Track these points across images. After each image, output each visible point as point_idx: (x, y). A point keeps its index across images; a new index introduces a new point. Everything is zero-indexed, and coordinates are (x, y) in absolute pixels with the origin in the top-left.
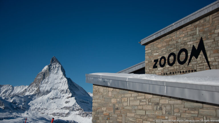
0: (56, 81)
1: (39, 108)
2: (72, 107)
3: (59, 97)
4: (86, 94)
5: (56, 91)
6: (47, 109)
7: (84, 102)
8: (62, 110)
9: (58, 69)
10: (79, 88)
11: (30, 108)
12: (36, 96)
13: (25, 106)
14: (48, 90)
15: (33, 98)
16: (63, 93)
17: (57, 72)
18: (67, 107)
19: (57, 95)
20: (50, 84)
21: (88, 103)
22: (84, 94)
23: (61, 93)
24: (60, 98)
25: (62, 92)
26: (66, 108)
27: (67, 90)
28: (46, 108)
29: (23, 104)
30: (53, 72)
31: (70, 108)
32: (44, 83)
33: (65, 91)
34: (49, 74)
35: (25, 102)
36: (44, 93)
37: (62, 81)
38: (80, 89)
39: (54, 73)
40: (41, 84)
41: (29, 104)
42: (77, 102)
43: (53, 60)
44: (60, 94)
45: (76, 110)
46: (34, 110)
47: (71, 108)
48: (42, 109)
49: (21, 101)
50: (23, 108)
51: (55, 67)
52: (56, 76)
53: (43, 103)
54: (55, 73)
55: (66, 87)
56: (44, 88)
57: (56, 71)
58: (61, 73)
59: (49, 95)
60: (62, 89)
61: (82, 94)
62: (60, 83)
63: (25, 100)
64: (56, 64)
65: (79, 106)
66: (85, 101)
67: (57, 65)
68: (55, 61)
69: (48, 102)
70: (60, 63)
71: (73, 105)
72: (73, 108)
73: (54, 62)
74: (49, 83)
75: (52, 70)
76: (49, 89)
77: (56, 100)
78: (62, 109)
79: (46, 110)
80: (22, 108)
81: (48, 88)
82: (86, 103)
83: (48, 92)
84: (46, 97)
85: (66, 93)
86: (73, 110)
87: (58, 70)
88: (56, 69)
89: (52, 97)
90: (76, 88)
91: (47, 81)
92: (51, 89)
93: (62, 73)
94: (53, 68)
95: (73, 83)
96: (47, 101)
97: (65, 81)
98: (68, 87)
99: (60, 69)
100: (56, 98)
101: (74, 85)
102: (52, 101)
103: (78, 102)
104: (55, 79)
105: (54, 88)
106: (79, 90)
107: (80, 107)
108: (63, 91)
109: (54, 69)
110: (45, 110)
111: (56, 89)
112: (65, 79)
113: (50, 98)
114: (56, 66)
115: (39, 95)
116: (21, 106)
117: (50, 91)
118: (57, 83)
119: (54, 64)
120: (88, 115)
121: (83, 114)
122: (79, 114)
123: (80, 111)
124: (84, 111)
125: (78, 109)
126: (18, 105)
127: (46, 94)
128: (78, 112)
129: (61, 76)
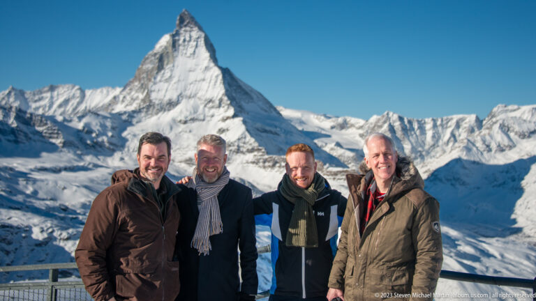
0: (192, 77)
2: (236, 144)
3: (202, 117)
4: (272, 110)
5: (192, 101)
7: (265, 131)
9: (197, 44)
10: (253, 95)
11: (127, 144)
12: (143, 114)
13: (114, 140)
14: (173, 100)
15: (134, 121)
16: (212, 107)
17: (194, 52)
19: (195, 112)
20: (176, 85)
21: (276, 134)
22: (266, 111)
23: (205, 106)
24: (204, 120)
25: (208, 106)
27: (221, 100)
29: (110, 134)
30: (185, 52)
31: (230, 146)
32: (160, 81)
33: (217, 102)
34: (174, 58)
35: (113, 129)
36: (162, 108)
37: (208, 74)
38: (255, 97)
39: (186, 54)
40: (155, 83)
41: (124, 134)
42: (247, 130)
43: (181, 21)
44: (204, 109)
45: (245, 150)
47: (234, 146)
49: (103, 126)
50: (111, 143)
51: (188, 39)
52: (191, 63)
54: (188, 55)
55: (218, 91)
56: (161, 95)
57: (190, 51)
58: (204, 54)
59: (175, 113)
60: (209, 96)
61: (262, 109)
62: (204, 80)
63: (115, 125)
64: (190, 31)
65: (252, 140)
66: (268, 128)
67: (195, 33)
68: (188, 23)
69: (173, 130)
70: (201, 29)
71: (239, 139)
72: (238, 146)
73: (185, 26)
74: (175, 80)
75: (181, 48)
76: (174, 98)
77: (195, 125)
80: (107, 145)
81: (173, 95)
82: (271, 132)
83: (172, 104)
84: (167, 117)
85: (220, 106)
86: (238, 151)
87: (197, 46)
88: (191, 43)
89: (182, 118)
90: (246, 93)
91: (169, 75)
92: (180, 96)
93: (208, 54)
94: (184, 41)
95: (237, 81)
96: (171, 128)
97: (217, 76)
98: (223, 91)
99: (202, 42)
100: (193, 120)
101: (240, 87)
102: (182, 127)
103: (252, 132)
104: (190, 71)
105: (188, 93)
106: (252, 98)
107: (256, 145)
108: (210, 101)
109: (186, 43)
111: (193, 97)
112: (216, 71)
113: (179, 119)
114: (190, 37)
115: (150, 112)
116: (105, 139)
117: (177, 103)
118: (196, 81)
119: (186, 31)
120: (278, 165)
121: (264, 162)
122: (253, 163)
123: (256, 153)
124: (268, 153)
125: (250, 147)
126: (98, 136)
127: (167, 109)
128: (250, 157)
129: (205, 63)
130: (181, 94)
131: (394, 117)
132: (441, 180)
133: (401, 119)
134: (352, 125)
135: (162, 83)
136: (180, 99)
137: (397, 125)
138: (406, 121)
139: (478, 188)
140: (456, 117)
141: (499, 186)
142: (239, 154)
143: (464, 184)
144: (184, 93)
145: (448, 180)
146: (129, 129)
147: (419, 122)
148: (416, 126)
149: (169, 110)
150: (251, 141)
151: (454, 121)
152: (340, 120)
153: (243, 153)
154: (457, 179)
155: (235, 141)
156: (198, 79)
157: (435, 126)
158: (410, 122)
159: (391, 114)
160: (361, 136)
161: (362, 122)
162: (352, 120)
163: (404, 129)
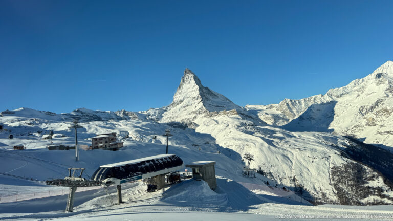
0: (189, 90)
2: (199, 111)
3: (191, 104)
5: (188, 99)
7: (218, 107)
8: (190, 115)
13: (158, 117)
15: (168, 109)
16: (195, 100)
19: (189, 103)
20: (183, 94)
22: (223, 101)
26: (193, 112)
27: (198, 97)
28: (176, 116)
29: (157, 115)
31: (197, 112)
34: (183, 85)
35: (159, 113)
36: (178, 104)
37: (194, 88)
38: (220, 96)
39: (187, 83)
40: (175, 95)
41: (163, 115)
42: (203, 105)
43: (186, 73)
44: (192, 101)
45: (202, 112)
46: (167, 119)
49: (155, 113)
51: (188, 78)
52: (188, 86)
53: (175, 112)
55: (197, 93)
56: (177, 99)
57: (189, 81)
58: (193, 82)
59: (182, 104)
60: (194, 96)
61: (221, 100)
62: (192, 91)
65: (205, 108)
67: (191, 75)
68: (188, 72)
70: (193, 74)
71: (200, 109)
75: (185, 81)
77: (187, 108)
81: (181, 98)
82: (221, 107)
83: (181, 101)
84: (179, 106)
85: (197, 99)
86: (199, 113)
87: (191, 80)
90: (215, 95)
91: (181, 91)
92: (184, 98)
96: (180, 110)
97: (197, 89)
98: (199, 93)
99: (193, 78)
100: (187, 105)
101: (212, 93)
102: (183, 109)
103: (206, 105)
104: (188, 89)
105: (187, 96)
106: (218, 97)
107: (206, 110)
108: (194, 98)
111: (189, 97)
112: (197, 87)
113: (183, 106)
115: (174, 106)
116: (155, 117)
117: (183, 101)
118: (190, 92)
119: (187, 75)
121: (208, 115)
122: (204, 117)
123: (205, 113)
124: (210, 112)
125: (204, 111)
126: (152, 116)
129: (193, 85)
131: (288, 100)
132: (304, 119)
133: (291, 101)
134: (274, 107)
135: (178, 95)
137: (290, 103)
138: (293, 101)
139: (320, 120)
140: (313, 97)
141: (329, 117)
143: (314, 119)
145: (307, 119)
146: (165, 113)
147: (299, 101)
148: (297, 102)
149: (180, 104)
151: (313, 98)
152: (269, 106)
154: (311, 118)
157: (305, 101)
158: (295, 101)
160: (277, 110)
161: (277, 105)
162: (274, 105)
163: (293, 104)
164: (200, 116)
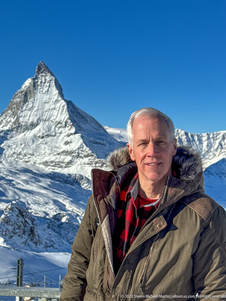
0: (47, 107)
1: (20, 152)
2: (77, 151)
3: (54, 134)
4: (101, 128)
5: (47, 123)
6: (33, 155)
7: (96, 143)
8: (59, 156)
9: (50, 84)
10: (87, 118)
11: (4, 152)
12: (14, 132)
14: (34, 122)
15: (9, 136)
16: (61, 127)
17: (48, 90)
18: (68, 151)
19: (49, 131)
20: (36, 113)
21: (104, 144)
22: (97, 129)
23: (56, 126)
24: (55, 136)
25: (58, 126)
26: (67, 153)
27: (66, 122)
28: (31, 152)
30: (41, 90)
31: (73, 153)
32: (26, 110)
33: (64, 124)
34: (34, 94)
36: (27, 128)
37: (58, 105)
38: (89, 120)
39: (42, 91)
40: (22, 111)
41: (2, 146)
42: (84, 142)
43: (39, 69)
44: (55, 129)
45: (83, 156)
46: (12, 156)
47: (75, 153)
48: (25, 155)
51: (43, 81)
52: (46, 98)
53: (26, 144)
54: (44, 92)
55: (65, 116)
56: (26, 119)
57: (46, 89)
58: (55, 92)
59: (35, 131)
60: (58, 120)
61: (94, 128)
62: (55, 109)
64: (45, 76)
65: (88, 149)
66: (98, 141)
67: (48, 78)
68: (44, 70)
69: (35, 142)
70: (52, 74)
71: (79, 148)
72: (78, 153)
73: (42, 73)
74: (35, 109)
75: (39, 87)
77: (49, 139)
78: (58, 154)
79: (32, 157)
81: (33, 119)
82: (100, 143)
83: (33, 125)
84: (30, 134)
85: (65, 126)
86: (78, 156)
87: (49, 86)
88: (46, 84)
89: (40, 134)
90: (83, 117)
91: (31, 105)
92: (39, 119)
93: (57, 92)
94: (41, 82)
95: (77, 110)
96: (33, 142)
97: (63, 106)
98: (68, 116)
99: (53, 83)
100: (48, 136)
101: (79, 113)
102: (41, 140)
103: (87, 143)
104: (45, 103)
105: (44, 118)
106: (87, 121)
107: (90, 152)
108: (59, 123)
109: (43, 84)
110: (29, 156)
111: (48, 120)
112: (63, 103)
113: (38, 135)
114: (45, 80)
115: (19, 131)
117: (37, 124)
118: (49, 109)
119: (42, 76)
120: (105, 165)
121: (96, 164)
122: (88, 164)
123: (90, 158)
124: (98, 158)
125: (86, 154)
127: (30, 128)
128: (86, 160)
129: (56, 98)
130: (40, 118)
131: (182, 133)
132: (212, 174)
133: (186, 134)
135: (27, 111)
136: (39, 121)
137: (184, 138)
138: (189, 135)
140: (222, 132)
142: (78, 158)
144: (41, 118)
146: (5, 142)
147: (198, 136)
148: (196, 138)
149: (32, 129)
150: (86, 149)
151: (221, 135)
153: (81, 157)
154: (224, 174)
155: (76, 150)
156: (51, 108)
157: (209, 138)
158: (192, 136)
159: (180, 131)
163: (189, 141)
164: (79, 161)
